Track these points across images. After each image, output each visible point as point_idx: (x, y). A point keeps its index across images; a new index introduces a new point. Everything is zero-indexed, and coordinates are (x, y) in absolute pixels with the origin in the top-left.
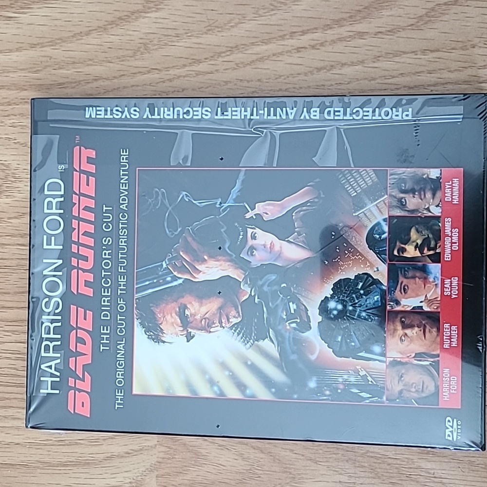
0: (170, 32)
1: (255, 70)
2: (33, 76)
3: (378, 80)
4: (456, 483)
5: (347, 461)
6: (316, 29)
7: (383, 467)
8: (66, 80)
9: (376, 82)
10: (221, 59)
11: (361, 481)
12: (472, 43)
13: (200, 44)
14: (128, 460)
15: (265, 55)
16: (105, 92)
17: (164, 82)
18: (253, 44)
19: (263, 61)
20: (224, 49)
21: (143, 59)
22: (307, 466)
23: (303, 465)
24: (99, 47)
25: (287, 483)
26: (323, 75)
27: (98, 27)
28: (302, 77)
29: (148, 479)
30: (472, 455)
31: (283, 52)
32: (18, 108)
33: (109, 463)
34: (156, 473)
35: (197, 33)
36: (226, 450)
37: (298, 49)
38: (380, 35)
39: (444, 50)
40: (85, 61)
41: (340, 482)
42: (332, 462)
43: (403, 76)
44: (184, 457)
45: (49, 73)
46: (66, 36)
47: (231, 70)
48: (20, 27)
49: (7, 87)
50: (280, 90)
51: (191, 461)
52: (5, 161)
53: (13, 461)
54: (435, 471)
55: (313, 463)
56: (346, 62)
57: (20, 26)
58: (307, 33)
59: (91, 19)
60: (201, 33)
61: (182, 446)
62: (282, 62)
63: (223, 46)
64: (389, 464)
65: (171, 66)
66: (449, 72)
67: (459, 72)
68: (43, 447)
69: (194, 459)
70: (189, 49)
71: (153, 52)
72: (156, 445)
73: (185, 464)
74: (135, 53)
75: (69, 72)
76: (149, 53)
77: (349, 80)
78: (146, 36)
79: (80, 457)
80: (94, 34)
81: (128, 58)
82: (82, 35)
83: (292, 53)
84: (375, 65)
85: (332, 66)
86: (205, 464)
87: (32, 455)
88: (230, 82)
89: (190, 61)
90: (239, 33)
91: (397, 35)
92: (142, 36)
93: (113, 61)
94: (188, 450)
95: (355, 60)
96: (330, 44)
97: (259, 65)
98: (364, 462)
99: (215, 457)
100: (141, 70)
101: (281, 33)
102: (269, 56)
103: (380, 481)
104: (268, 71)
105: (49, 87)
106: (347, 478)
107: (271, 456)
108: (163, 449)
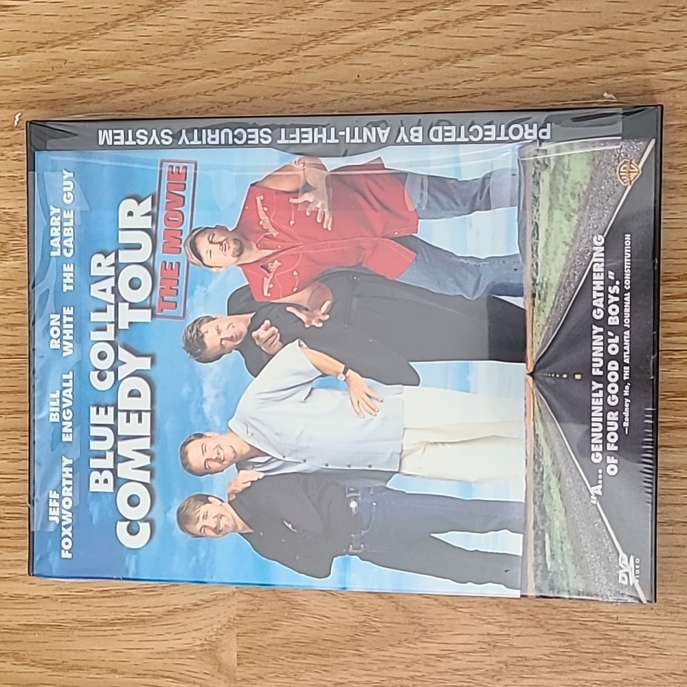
0: (230, 18)
1: (350, 66)
2: (42, 88)
3: (523, 74)
4: (649, 630)
5: (497, 605)
7: (548, 612)
8: (87, 92)
9: (520, 76)
10: (302, 53)
11: (518, 632)
12: (653, 15)
14: (196, 614)
16: (143, 107)
17: (224, 89)
19: (361, 54)
21: (194, 58)
22: (443, 614)
23: (437, 613)
24: (132, 43)
25: (417, 639)
26: (444, 70)
27: (130, 15)
28: (416, 74)
29: (226, 638)
30: (669, 592)
31: (389, 39)
33: (171, 619)
34: (236, 631)
35: (268, 17)
36: (331, 595)
37: (410, 35)
38: (524, 10)
39: (615, 26)
40: (114, 65)
41: (489, 634)
42: (477, 608)
43: (558, 66)
44: (273, 608)
45: (65, 83)
46: (85, 29)
47: (316, 68)
48: (21, 19)
49: (7, 106)
50: (387, 93)
51: (284, 612)
52: (9, 209)
53: (40, 620)
54: (620, 615)
55: (450, 611)
56: (478, 49)
57: (20, 17)
58: (421, 11)
59: (119, 4)
60: (272, 17)
61: (271, 592)
63: (304, 35)
65: (233, 66)
66: (623, 57)
67: (636, 57)
68: (80, 601)
69: (288, 609)
71: (207, 47)
72: (234, 593)
73: (275, 618)
75: (92, 80)
77: (482, 75)
78: (197, 25)
79: (132, 612)
80: (124, 26)
81: (173, 57)
82: (108, 27)
83: (401, 41)
84: (519, 52)
85: (458, 56)
86: (303, 616)
87: (66, 612)
88: (316, 85)
89: (259, 58)
90: (326, 15)
91: (547, 8)
92: (191, 25)
93: (152, 62)
94: (279, 598)
95: (490, 47)
98: (521, 606)
99: (316, 606)
100: (191, 73)
103: (543, 631)
104: (369, 68)
105: (66, 103)
106: (498, 628)
107: (393, 602)
108: (243, 597)
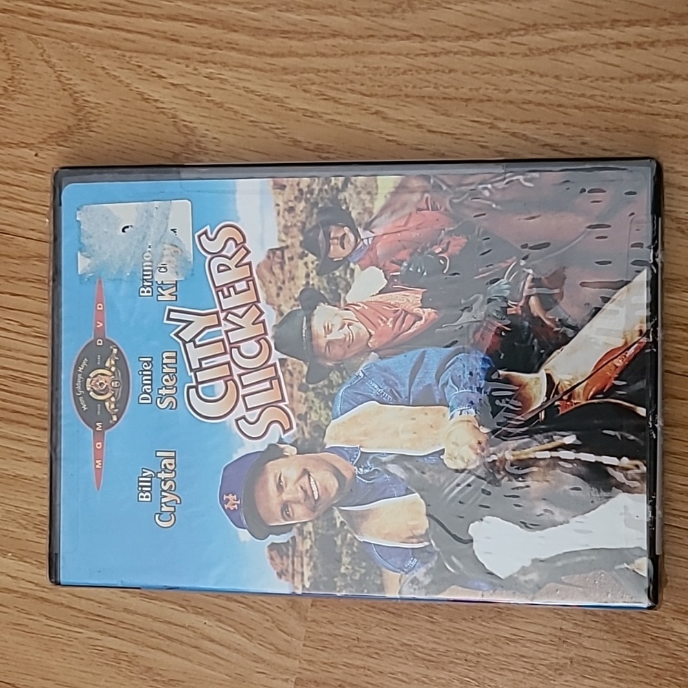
6: (648, 21)
13: (486, 12)
15: (570, 44)
18: (558, 26)
20: (517, 26)
32: (221, 54)
62: (593, 59)
64: (631, 618)
70: (469, 17)
74: (394, 9)
76: (413, 12)
96: (663, 46)
97: (561, 56)
101: (600, 19)
102: (576, 46)
